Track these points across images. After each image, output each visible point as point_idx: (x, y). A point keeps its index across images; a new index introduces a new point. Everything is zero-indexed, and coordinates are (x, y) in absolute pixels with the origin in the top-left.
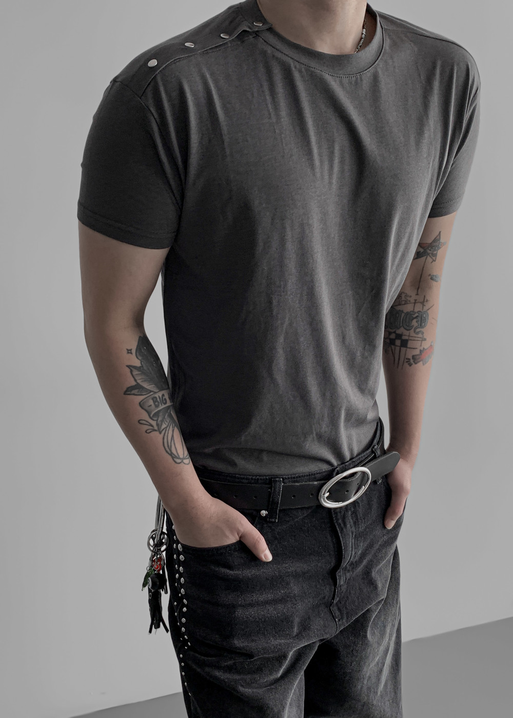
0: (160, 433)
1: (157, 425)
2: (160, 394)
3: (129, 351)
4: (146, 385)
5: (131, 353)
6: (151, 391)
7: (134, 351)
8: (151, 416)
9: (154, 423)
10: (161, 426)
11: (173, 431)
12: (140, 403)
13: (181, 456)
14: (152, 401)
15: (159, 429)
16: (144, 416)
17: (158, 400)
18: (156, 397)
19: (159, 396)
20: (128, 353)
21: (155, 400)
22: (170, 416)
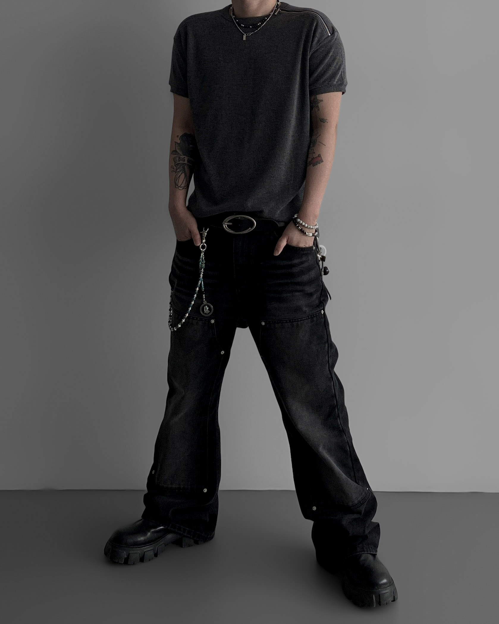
0: (176, 173)
1: (176, 169)
2: (183, 157)
3: (178, 136)
4: (178, 151)
5: (178, 137)
6: (179, 154)
7: (179, 137)
8: (175, 164)
11: (181, 174)
12: (174, 158)
13: (179, 186)
14: (178, 158)
15: (176, 171)
17: (181, 158)
18: (180, 157)
20: (177, 137)
21: (179, 158)
22: (184, 168)
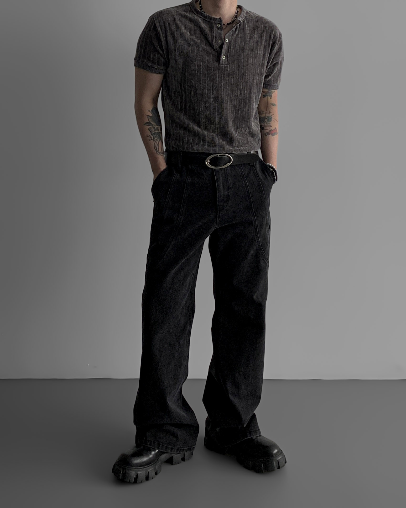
0: (154, 141)
2: (157, 127)
4: (152, 123)
5: (149, 111)
8: (152, 134)
9: (152, 137)
10: (155, 139)
11: (159, 142)
12: (149, 129)
14: (153, 128)
16: (149, 133)
19: (156, 128)
22: (159, 136)
